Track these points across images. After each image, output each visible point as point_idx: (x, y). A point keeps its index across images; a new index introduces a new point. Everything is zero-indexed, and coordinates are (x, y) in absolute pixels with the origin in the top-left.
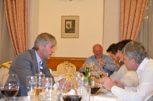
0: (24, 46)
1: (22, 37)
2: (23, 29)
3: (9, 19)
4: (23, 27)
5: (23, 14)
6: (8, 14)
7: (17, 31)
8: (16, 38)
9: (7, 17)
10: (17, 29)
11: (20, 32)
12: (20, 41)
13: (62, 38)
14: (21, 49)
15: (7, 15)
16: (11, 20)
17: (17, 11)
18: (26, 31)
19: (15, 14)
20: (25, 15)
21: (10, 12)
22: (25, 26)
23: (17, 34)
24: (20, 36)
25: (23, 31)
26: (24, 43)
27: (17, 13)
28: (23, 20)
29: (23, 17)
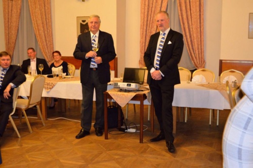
0: (200, 46)
1: (197, 36)
2: (199, 26)
3: (182, 16)
4: (199, 24)
5: (198, 10)
6: (181, 10)
7: (191, 30)
8: (190, 37)
9: (180, 14)
10: (191, 27)
11: (194, 30)
12: (195, 40)
13: (249, 38)
14: (196, 49)
15: (180, 12)
16: (185, 17)
17: (191, 7)
18: (202, 29)
19: (189, 10)
20: (200, 10)
21: (184, 8)
22: (200, 23)
23: (192, 33)
24: (195, 35)
25: (199, 29)
26: (200, 43)
27: (192, 9)
28: (199, 17)
29: (198, 14)
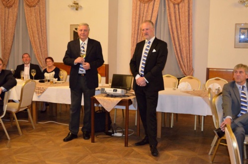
0: (188, 55)
1: (186, 45)
2: (188, 36)
3: (171, 25)
4: (187, 34)
5: (187, 20)
6: (171, 20)
7: (180, 39)
8: (179, 45)
9: (169, 24)
10: (180, 36)
11: (183, 40)
12: (184, 49)
13: (235, 48)
14: (185, 57)
15: (169, 21)
16: (174, 26)
17: (181, 17)
18: (190, 38)
19: (178, 20)
20: (189, 21)
21: (173, 18)
22: (189, 32)
23: (181, 42)
24: (183, 44)
25: (188, 39)
26: (188, 52)
27: (181, 19)
28: (187, 27)
29: (187, 24)
